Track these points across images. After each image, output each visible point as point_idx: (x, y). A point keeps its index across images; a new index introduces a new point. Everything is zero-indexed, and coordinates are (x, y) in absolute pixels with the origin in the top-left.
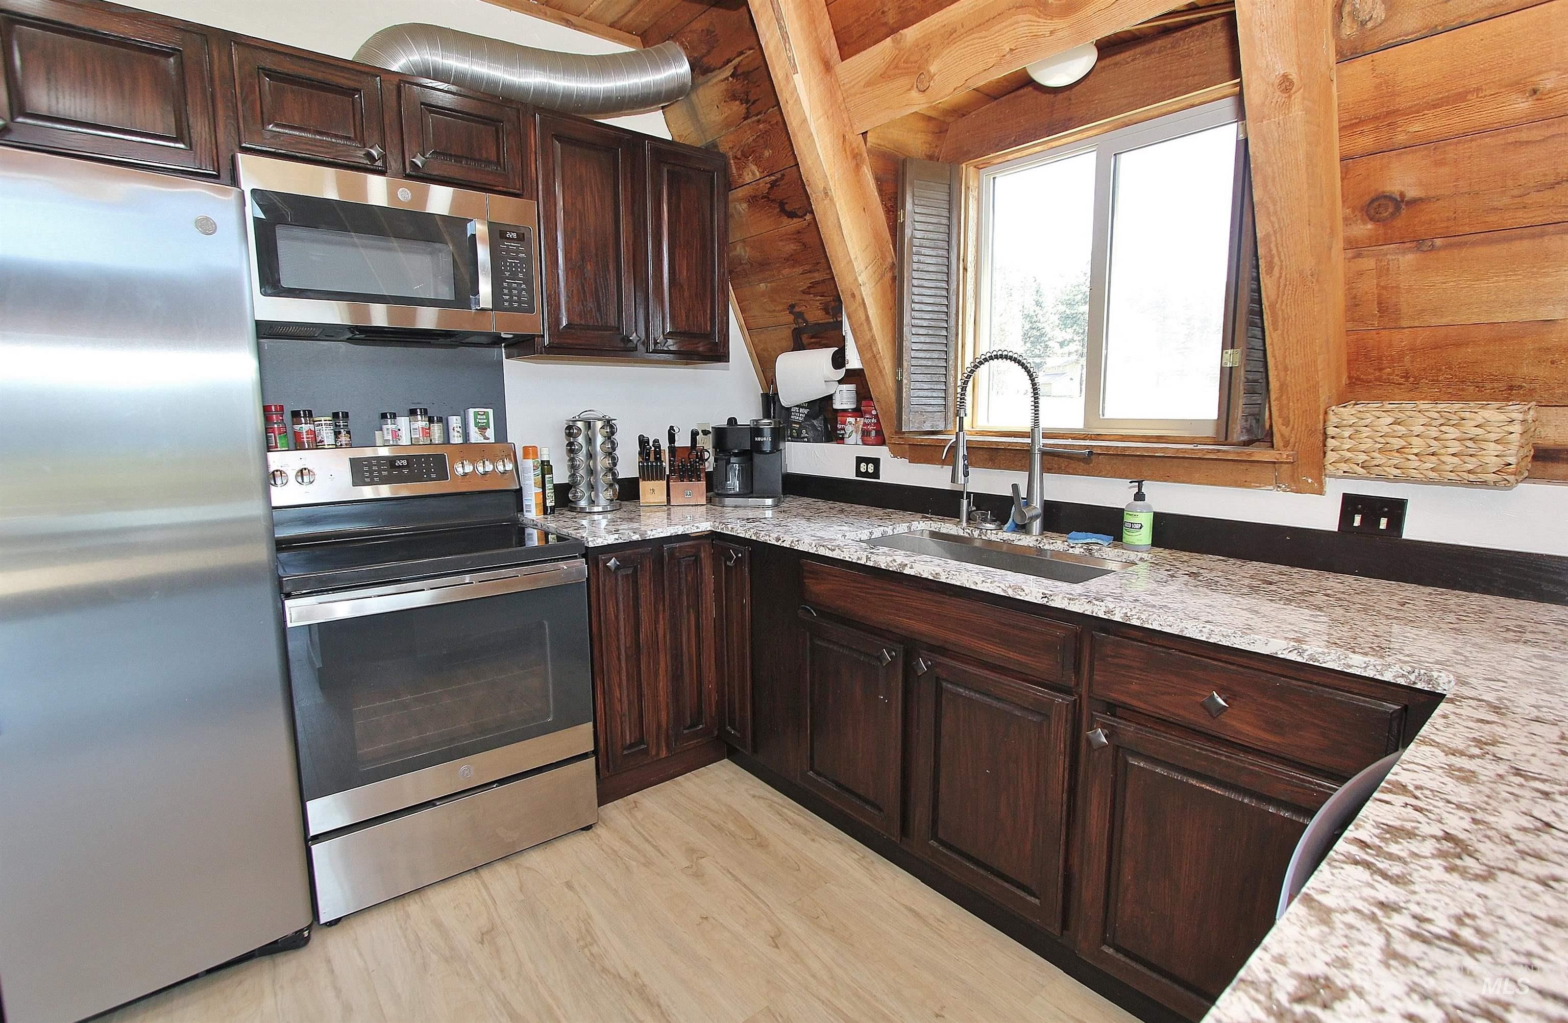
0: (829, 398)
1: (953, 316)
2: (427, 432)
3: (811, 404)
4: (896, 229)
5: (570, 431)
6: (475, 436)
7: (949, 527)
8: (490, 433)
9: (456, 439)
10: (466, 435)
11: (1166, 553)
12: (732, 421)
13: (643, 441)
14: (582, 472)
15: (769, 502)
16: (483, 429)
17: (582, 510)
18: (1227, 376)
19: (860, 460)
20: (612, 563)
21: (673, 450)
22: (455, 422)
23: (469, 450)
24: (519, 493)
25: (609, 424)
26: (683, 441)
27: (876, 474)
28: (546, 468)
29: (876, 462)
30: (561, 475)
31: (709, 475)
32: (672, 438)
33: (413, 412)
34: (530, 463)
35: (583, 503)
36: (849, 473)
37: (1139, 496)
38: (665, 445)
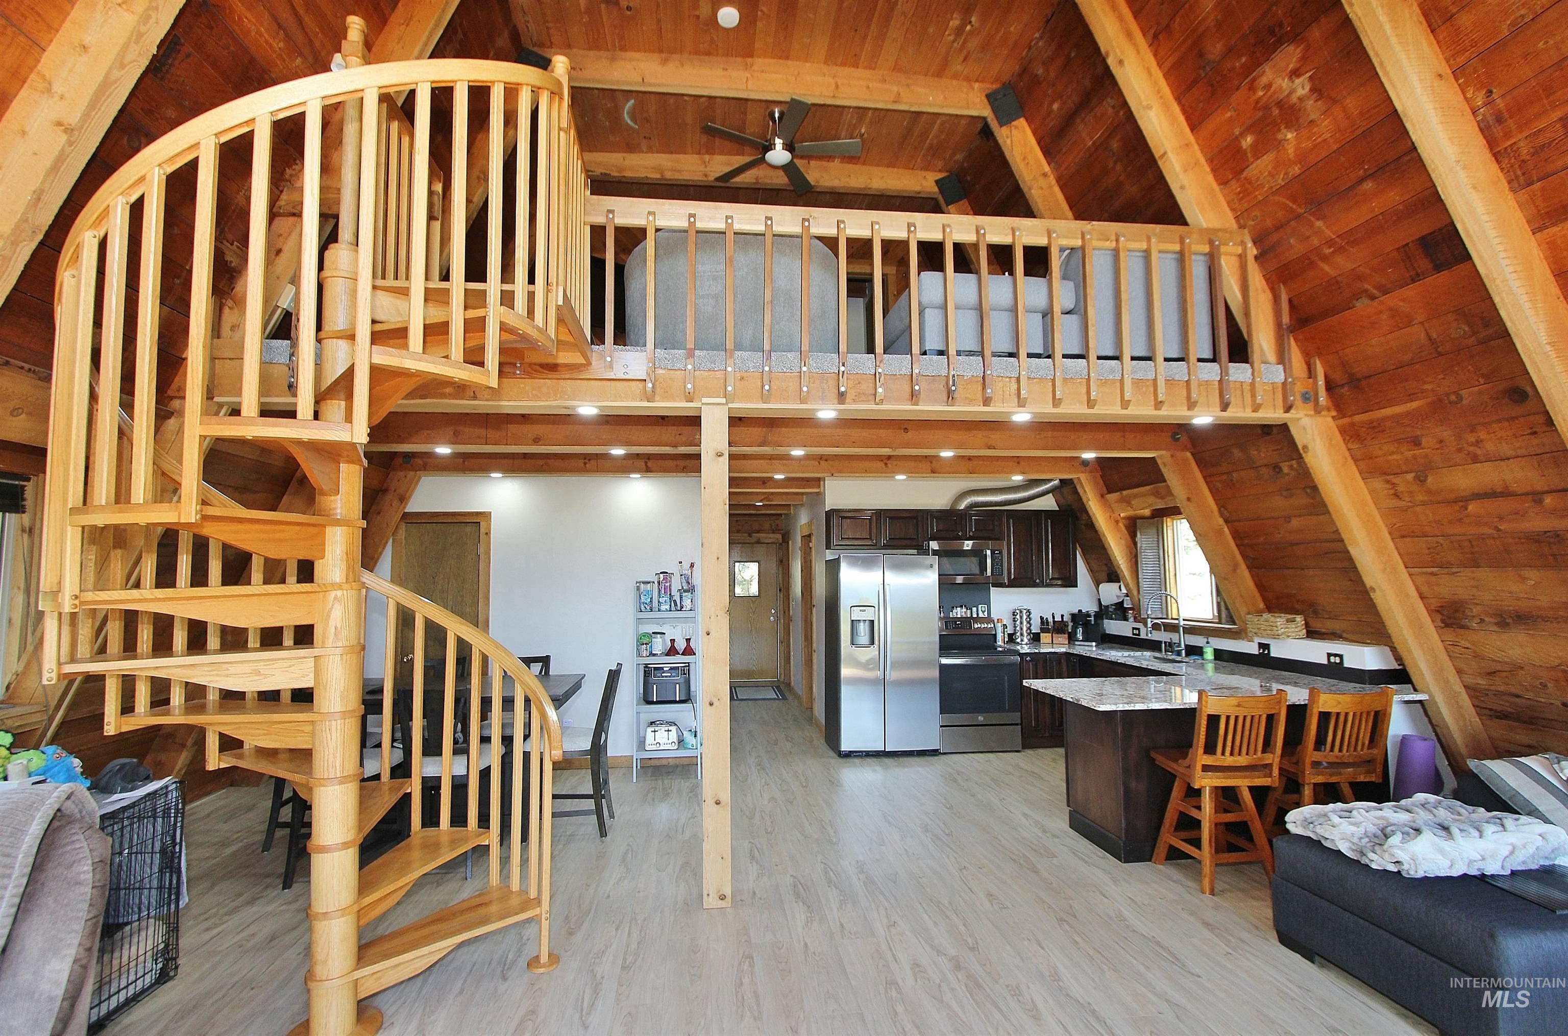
0: (1122, 602)
1: (1163, 576)
2: (965, 613)
3: (1116, 604)
4: (1135, 544)
5: (1014, 614)
6: (981, 615)
7: (1157, 655)
8: (986, 613)
9: (975, 616)
10: (978, 614)
11: (1219, 662)
12: (1080, 611)
13: (1042, 618)
14: (1018, 628)
15: (1094, 644)
16: (983, 612)
17: (1018, 643)
18: (1218, 604)
19: (1134, 629)
20: (1028, 659)
21: (1054, 622)
22: (974, 609)
23: (978, 619)
24: (995, 635)
25: (1029, 611)
26: (1058, 619)
27: (1139, 635)
28: (1005, 626)
29: (1138, 629)
30: (1010, 630)
31: (1069, 633)
32: (1054, 617)
33: (961, 607)
34: (1000, 625)
35: (1019, 640)
36: (1129, 634)
37: (1208, 643)
38: (1050, 620)
